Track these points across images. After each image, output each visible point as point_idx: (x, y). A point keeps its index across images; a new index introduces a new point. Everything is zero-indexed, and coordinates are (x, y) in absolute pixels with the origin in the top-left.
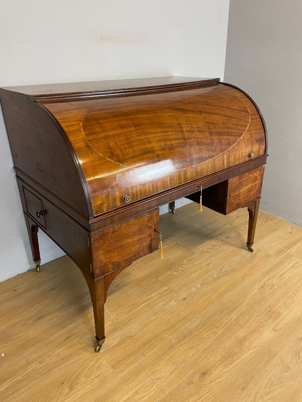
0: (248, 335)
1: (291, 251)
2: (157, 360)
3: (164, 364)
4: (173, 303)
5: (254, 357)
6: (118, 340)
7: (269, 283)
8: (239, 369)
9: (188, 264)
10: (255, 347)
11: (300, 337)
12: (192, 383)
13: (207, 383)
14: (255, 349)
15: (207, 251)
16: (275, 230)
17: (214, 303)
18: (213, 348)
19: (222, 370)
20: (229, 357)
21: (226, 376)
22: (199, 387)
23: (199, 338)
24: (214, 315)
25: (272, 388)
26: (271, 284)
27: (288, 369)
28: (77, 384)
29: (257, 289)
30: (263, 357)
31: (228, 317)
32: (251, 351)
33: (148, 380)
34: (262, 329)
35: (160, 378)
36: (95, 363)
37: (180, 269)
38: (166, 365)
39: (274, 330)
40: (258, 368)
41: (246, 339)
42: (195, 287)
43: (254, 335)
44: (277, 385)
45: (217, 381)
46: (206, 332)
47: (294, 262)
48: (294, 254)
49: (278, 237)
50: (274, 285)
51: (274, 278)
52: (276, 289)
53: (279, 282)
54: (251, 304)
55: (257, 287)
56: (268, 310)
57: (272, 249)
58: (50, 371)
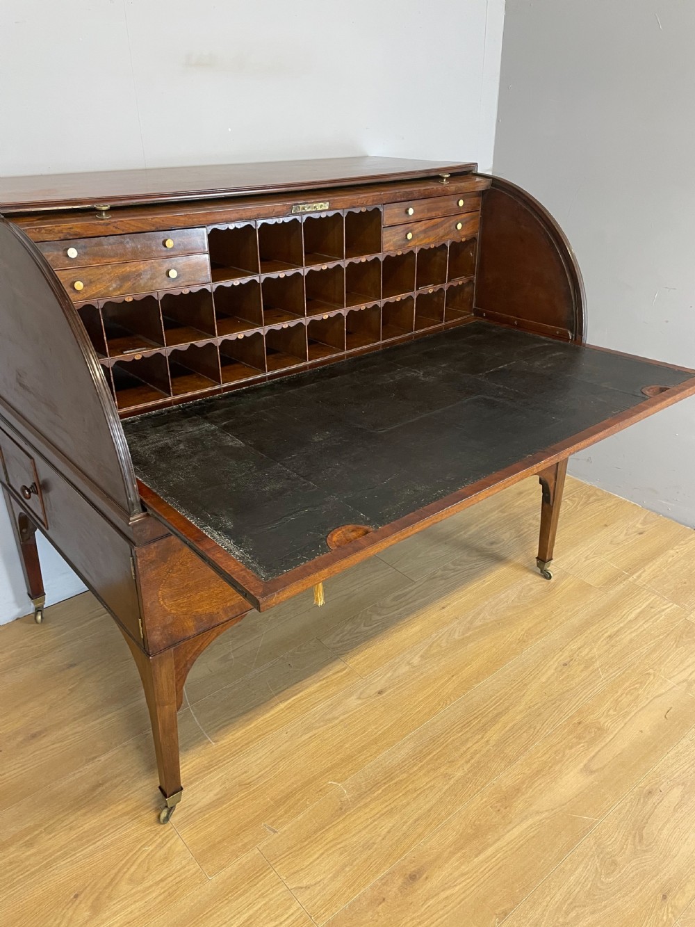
0: (523, 783)
1: (639, 577)
2: (303, 842)
3: (321, 852)
4: (353, 702)
5: (534, 837)
6: (215, 792)
7: (582, 654)
8: (497, 867)
9: (396, 607)
10: (537, 813)
11: (647, 788)
12: (384, 899)
13: (419, 899)
14: (538, 818)
15: (442, 576)
16: (606, 526)
17: (448, 702)
18: (439, 814)
19: (457, 868)
20: (475, 836)
21: (464, 884)
22: (398, 909)
23: (407, 789)
24: (448, 733)
25: (573, 914)
26: (586, 658)
27: (612, 868)
28: (110, 898)
29: (552, 671)
30: (557, 836)
31: (481, 736)
32: (530, 822)
33: (280, 891)
34: (557, 768)
35: (307, 888)
36: (156, 848)
37: (376, 617)
38: (324, 855)
39: (587, 770)
40: (544, 863)
41: (518, 793)
42: (409, 663)
43: (539, 782)
44: (585, 906)
45: (443, 895)
46: (425, 775)
47: (645, 605)
48: (645, 585)
49: (611, 542)
50: (593, 660)
51: (594, 642)
52: (597, 669)
53: (607, 653)
54: (537, 706)
55: (553, 664)
56: (577, 721)
57: (596, 571)
58: (49, 865)
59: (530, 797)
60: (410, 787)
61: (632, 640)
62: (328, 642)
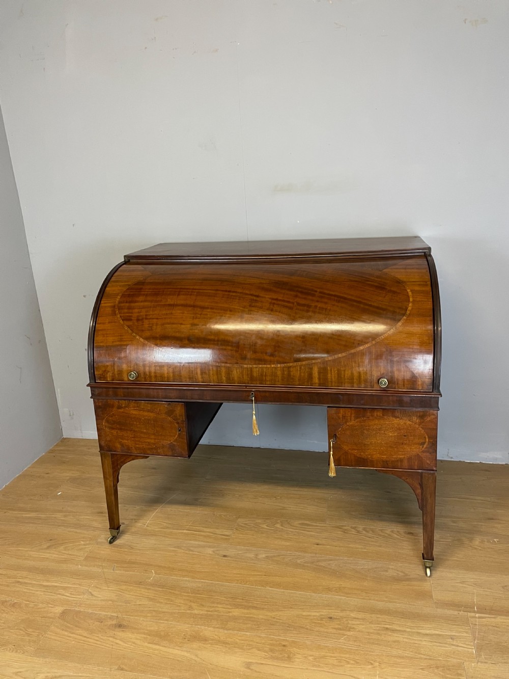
0: (212, 640)
1: (481, 618)
3: (113, 589)
4: (209, 551)
5: (179, 661)
7: (350, 622)
8: (148, 654)
9: (295, 528)
10: (196, 656)
12: (102, 622)
13: (110, 634)
14: (194, 657)
17: (244, 583)
18: (163, 617)
19: (137, 639)
20: (163, 637)
21: (129, 646)
22: (100, 629)
23: (170, 598)
24: (221, 594)
28: (55, 548)
29: (317, 614)
31: (231, 607)
32: (187, 654)
33: (86, 588)
34: (237, 650)
35: (92, 595)
37: (278, 526)
39: (248, 665)
40: (164, 672)
41: (203, 641)
42: (257, 555)
43: (218, 646)
45: (118, 641)
46: (184, 599)
47: (449, 634)
48: (476, 625)
49: (506, 586)
50: (351, 630)
51: (371, 623)
52: (345, 635)
53: (367, 634)
54: (278, 620)
55: (325, 612)
56: (284, 643)
57: (453, 593)
58: (59, 526)
59: (205, 647)
60: (172, 598)
61: (398, 641)
62: (241, 521)
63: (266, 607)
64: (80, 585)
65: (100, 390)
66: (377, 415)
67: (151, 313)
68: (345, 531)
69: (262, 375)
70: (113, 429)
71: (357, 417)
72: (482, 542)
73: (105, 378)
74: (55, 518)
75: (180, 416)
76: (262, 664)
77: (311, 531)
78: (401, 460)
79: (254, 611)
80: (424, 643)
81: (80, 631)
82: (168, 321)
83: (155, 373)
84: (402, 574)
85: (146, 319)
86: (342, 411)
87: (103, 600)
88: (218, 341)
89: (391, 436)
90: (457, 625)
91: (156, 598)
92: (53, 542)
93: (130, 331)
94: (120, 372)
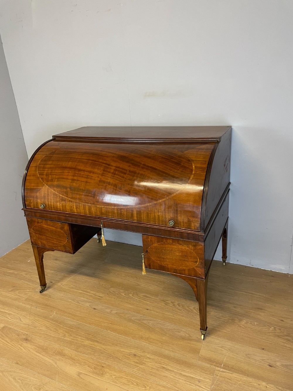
0: (68, 356)
1: (223, 372)
2: (34, 314)
3: (32, 319)
4: (88, 304)
10: (56, 363)
12: (19, 336)
14: (54, 364)
17: (97, 326)
18: (49, 338)
19: (32, 348)
20: (44, 350)
22: (16, 340)
23: (57, 328)
24: (83, 331)
25: (19, 381)
26: (143, 362)
27: (38, 389)
28: (15, 291)
29: (129, 351)
30: (47, 370)
31: (85, 339)
33: (19, 316)
34: (77, 364)
35: (21, 320)
37: (131, 295)
39: (79, 374)
41: (63, 356)
42: (111, 311)
43: (69, 360)
44: (22, 383)
45: (22, 348)
46: (64, 331)
47: (199, 378)
48: (218, 375)
49: (248, 354)
50: (143, 364)
51: (156, 362)
52: (138, 367)
53: (151, 369)
54: (106, 351)
55: (133, 351)
56: (103, 365)
57: (213, 353)
58: (21, 279)
59: (62, 360)
60: (58, 329)
61: (166, 377)
62: (112, 289)
63: (103, 342)
64: (17, 313)
65: (28, 212)
66: (169, 242)
67: (53, 171)
68: (167, 304)
69: (107, 212)
70: (36, 234)
71: (158, 242)
72: (247, 323)
73: (30, 206)
74: (21, 274)
75: (67, 230)
76: (87, 375)
77: (148, 301)
78: (184, 270)
79: (96, 344)
80: (181, 381)
81: (7, 339)
82: (61, 176)
83: (53, 205)
84: (188, 336)
85: (51, 175)
86: (150, 237)
87: (24, 324)
88: (84, 190)
89: (178, 255)
90: (206, 373)
91: (50, 327)
92: (15, 288)
93: (42, 181)
94: (37, 203)
